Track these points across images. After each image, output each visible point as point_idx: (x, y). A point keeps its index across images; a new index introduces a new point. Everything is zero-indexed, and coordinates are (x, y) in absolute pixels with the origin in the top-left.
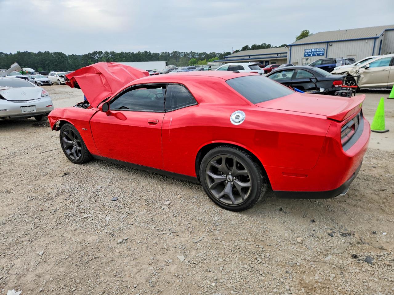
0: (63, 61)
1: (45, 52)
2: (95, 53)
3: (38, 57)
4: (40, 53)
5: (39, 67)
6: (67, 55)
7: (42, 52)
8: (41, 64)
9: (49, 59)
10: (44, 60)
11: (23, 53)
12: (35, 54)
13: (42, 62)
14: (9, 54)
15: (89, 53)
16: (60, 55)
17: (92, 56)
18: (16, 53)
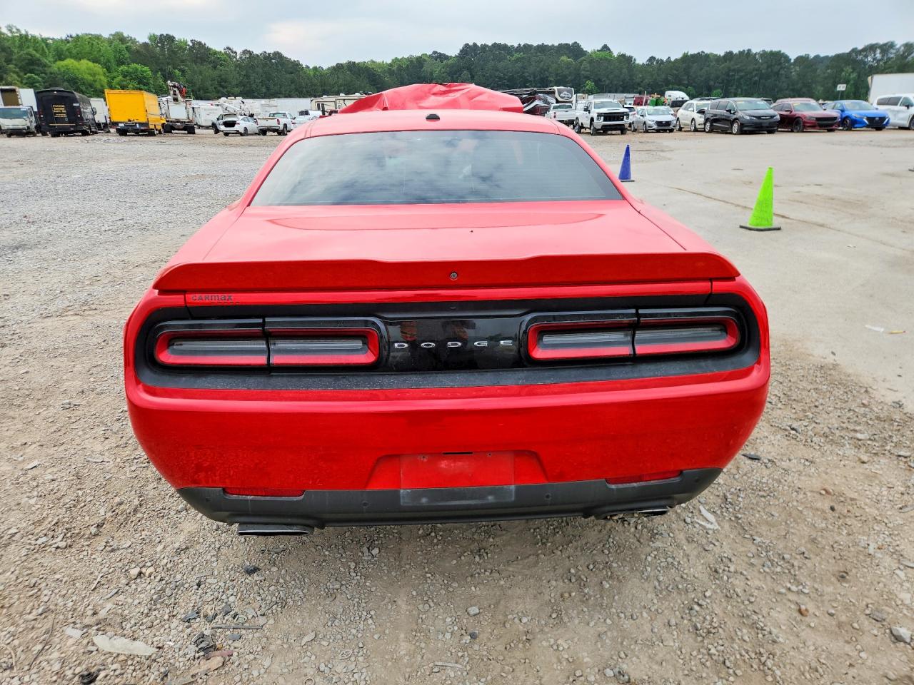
0: (777, 74)
1: (741, 53)
2: (872, 48)
3: (723, 63)
4: (729, 55)
5: (716, 88)
6: (793, 57)
7: (735, 51)
8: (723, 82)
9: (744, 68)
10: (734, 70)
11: (693, 56)
12: (718, 59)
13: (728, 75)
14: (665, 59)
15: (854, 50)
16: (776, 58)
17: (860, 57)
18: (679, 56)
